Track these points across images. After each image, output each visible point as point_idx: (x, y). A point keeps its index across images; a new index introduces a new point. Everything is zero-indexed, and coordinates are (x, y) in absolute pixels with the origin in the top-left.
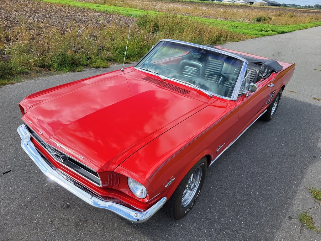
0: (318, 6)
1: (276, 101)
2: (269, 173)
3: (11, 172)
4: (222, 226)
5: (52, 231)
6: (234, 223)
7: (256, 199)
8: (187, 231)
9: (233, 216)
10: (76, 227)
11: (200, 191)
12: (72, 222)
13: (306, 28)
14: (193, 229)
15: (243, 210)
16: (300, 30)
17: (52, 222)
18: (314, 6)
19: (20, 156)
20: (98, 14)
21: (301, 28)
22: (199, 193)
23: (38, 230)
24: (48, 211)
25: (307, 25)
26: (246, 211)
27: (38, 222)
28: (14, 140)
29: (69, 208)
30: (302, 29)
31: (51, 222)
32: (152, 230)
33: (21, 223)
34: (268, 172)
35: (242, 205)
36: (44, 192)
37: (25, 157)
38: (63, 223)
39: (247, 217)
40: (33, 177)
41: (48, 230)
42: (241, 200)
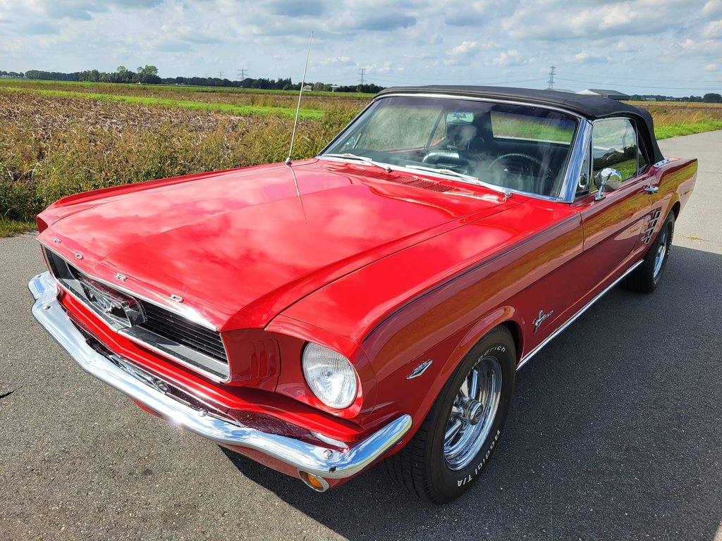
0: (712, 98)
1: (663, 244)
2: (676, 399)
3: (9, 396)
4: (570, 521)
5: (99, 532)
6: (604, 516)
7: (653, 458)
8: (472, 534)
9: (596, 497)
10: (166, 521)
11: (498, 432)
12: (156, 509)
13: (695, 133)
14: (489, 529)
15: (623, 485)
16: (683, 135)
17: (101, 509)
18: (703, 97)
19: (36, 364)
20: (238, 118)
21: (684, 132)
22: (496, 438)
23: (63, 528)
24: (93, 482)
25: (696, 126)
26: (631, 486)
27: (63, 510)
28: (27, 332)
29: (150, 476)
30: (687, 135)
31: (99, 509)
32: (375, 531)
33: (18, 512)
34: (672, 397)
35: (617, 473)
36: (88, 440)
37: (48, 366)
38: (131, 511)
39: (636, 502)
40: (63, 407)
41: (88, 529)
42: (611, 460)
